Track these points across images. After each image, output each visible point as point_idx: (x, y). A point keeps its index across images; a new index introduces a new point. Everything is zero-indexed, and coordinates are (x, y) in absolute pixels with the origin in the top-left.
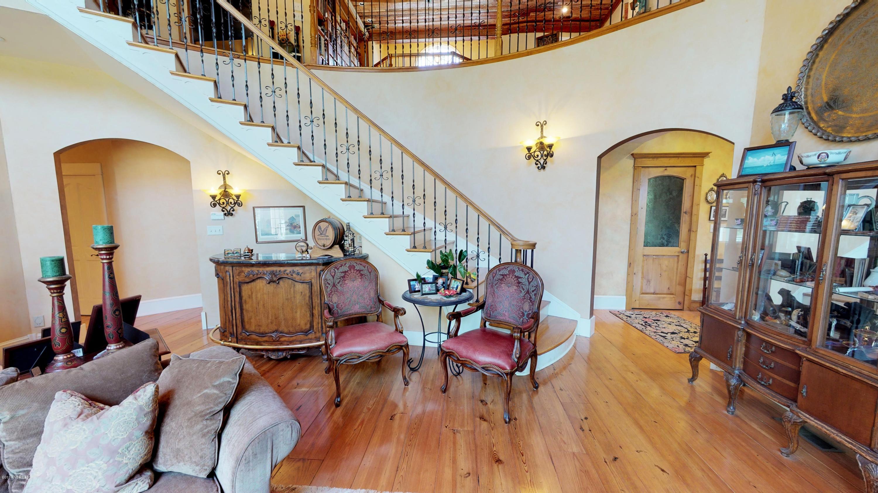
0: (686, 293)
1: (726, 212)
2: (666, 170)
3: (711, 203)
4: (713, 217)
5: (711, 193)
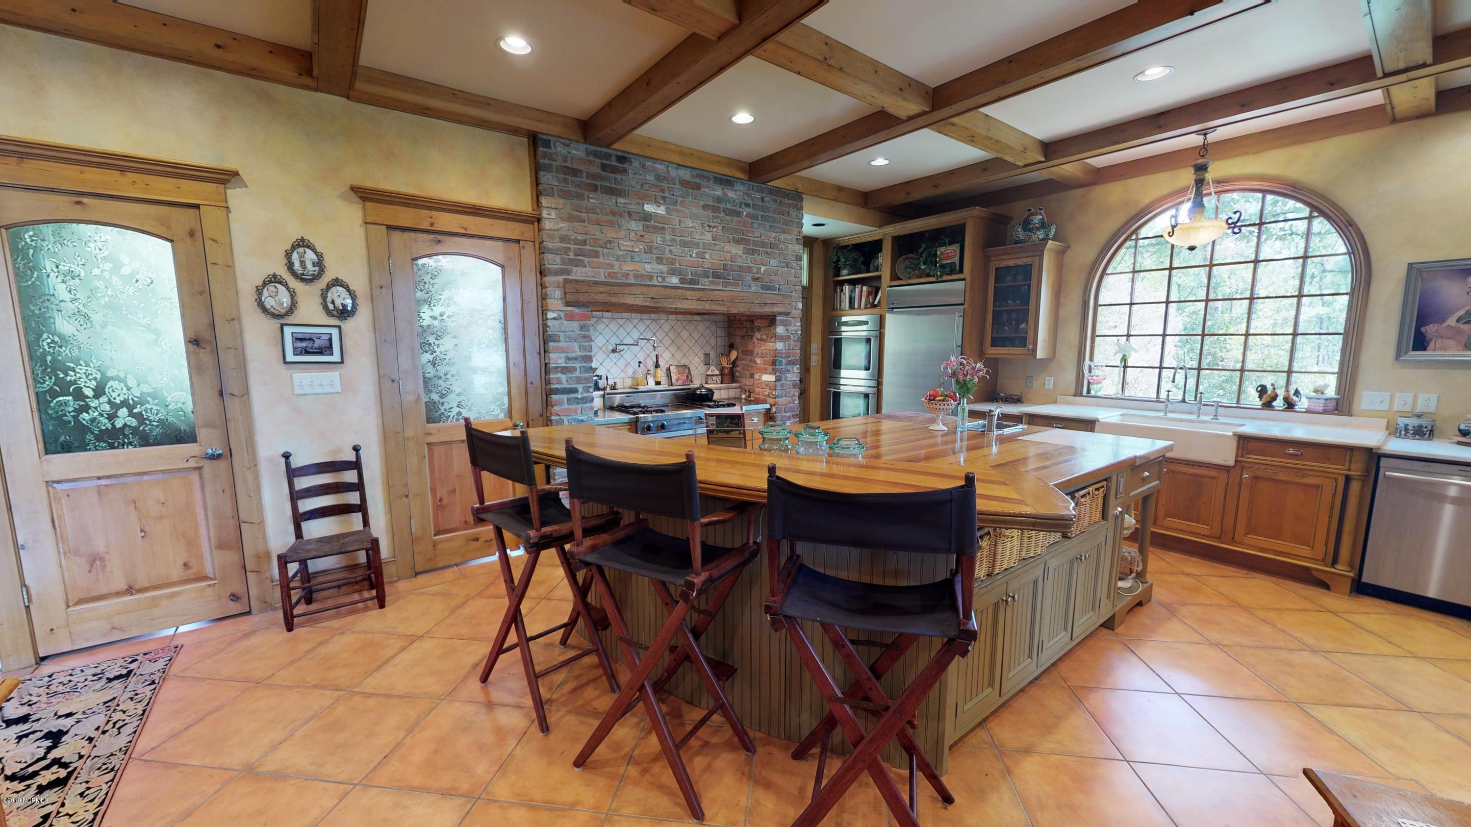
0: (247, 567)
1: (330, 340)
2: (78, 203)
3: (280, 317)
4: (295, 354)
5: (272, 289)
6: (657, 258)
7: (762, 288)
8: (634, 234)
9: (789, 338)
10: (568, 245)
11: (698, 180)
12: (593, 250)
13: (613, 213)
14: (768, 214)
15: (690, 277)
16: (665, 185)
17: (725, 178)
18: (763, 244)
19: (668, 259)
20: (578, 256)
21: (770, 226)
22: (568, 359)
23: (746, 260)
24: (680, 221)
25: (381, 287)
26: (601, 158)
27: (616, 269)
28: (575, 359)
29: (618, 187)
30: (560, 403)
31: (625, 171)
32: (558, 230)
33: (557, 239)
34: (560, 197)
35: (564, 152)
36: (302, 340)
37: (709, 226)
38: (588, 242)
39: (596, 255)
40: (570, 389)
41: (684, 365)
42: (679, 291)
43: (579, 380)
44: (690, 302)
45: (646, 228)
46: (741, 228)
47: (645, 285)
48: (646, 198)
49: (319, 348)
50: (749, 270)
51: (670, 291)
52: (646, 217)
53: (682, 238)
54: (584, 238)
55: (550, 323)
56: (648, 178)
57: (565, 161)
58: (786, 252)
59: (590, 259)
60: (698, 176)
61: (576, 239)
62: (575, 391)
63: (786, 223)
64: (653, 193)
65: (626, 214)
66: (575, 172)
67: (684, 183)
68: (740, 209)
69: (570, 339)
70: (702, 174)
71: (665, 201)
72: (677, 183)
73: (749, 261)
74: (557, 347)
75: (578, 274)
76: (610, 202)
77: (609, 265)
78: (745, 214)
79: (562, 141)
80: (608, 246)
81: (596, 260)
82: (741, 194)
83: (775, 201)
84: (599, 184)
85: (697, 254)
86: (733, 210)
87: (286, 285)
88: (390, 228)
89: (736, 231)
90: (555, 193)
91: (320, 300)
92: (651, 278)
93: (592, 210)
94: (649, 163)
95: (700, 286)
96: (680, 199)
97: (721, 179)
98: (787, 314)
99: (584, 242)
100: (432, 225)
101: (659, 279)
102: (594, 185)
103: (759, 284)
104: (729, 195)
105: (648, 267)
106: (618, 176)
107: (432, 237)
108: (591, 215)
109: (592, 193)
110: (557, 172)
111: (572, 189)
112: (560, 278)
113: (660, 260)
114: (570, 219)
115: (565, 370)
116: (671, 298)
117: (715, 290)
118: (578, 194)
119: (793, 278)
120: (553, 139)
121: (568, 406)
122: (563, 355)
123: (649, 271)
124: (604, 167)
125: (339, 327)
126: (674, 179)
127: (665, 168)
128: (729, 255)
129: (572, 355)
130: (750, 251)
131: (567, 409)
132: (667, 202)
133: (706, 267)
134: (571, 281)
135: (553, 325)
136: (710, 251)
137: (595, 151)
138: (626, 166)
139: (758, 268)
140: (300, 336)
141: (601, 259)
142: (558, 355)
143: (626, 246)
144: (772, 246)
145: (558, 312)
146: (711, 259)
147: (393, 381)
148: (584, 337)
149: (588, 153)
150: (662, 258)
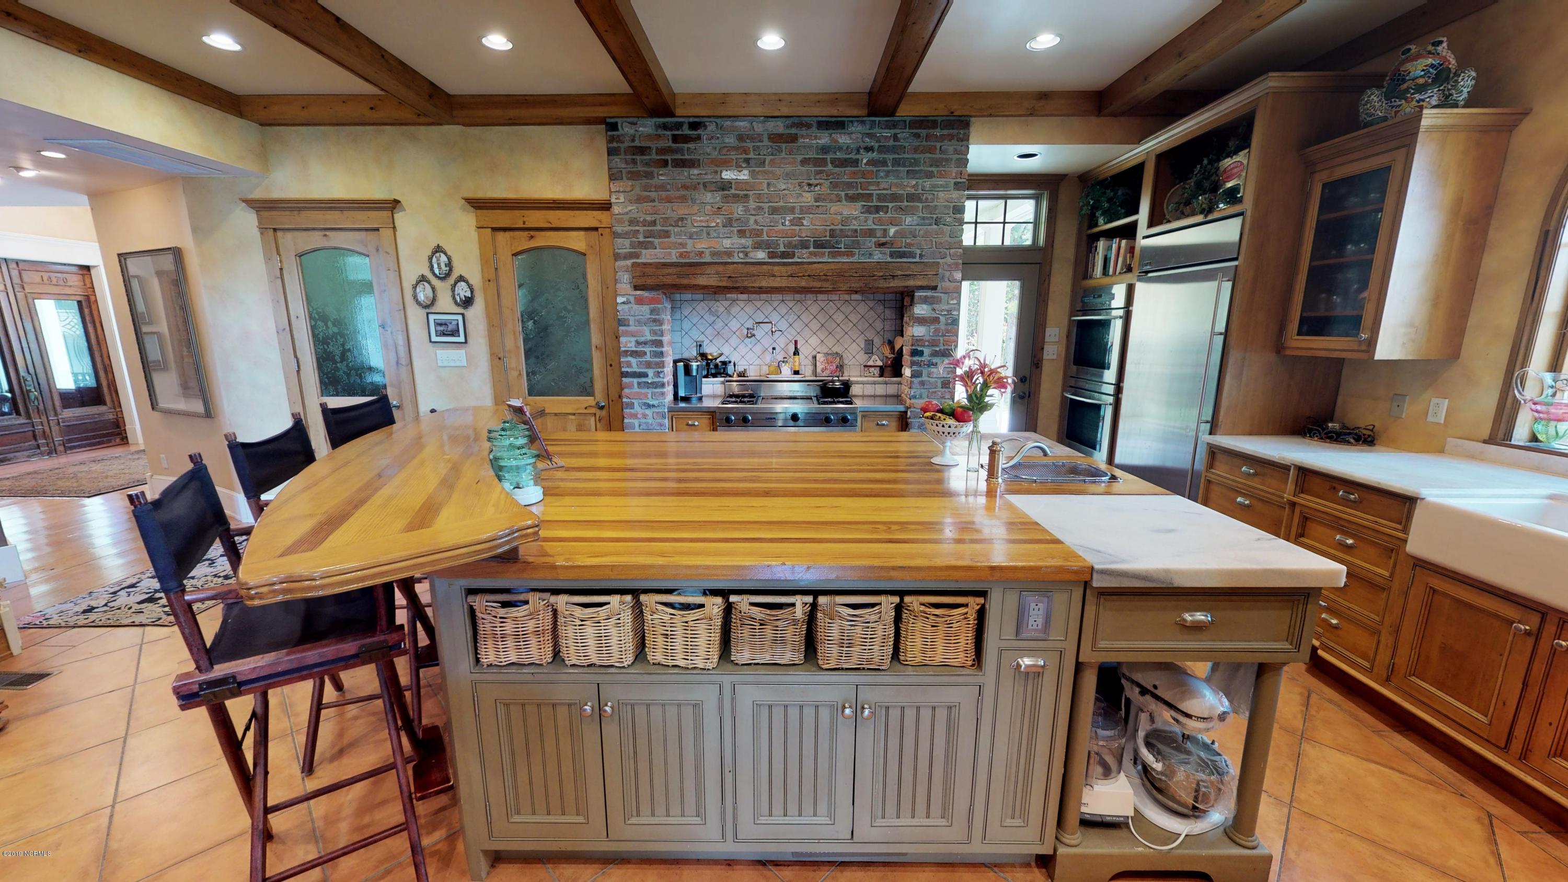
2: (325, 235)
3: (428, 306)
4: (437, 336)
5: (422, 286)
6: (739, 231)
7: (891, 256)
8: (709, 207)
9: (936, 320)
10: (637, 228)
11: (794, 131)
12: (663, 230)
13: (685, 187)
14: (906, 156)
15: (782, 249)
16: (749, 144)
17: (833, 119)
18: (895, 198)
19: (751, 231)
20: (648, 237)
21: (908, 171)
22: (638, 343)
23: (866, 221)
24: (769, 184)
25: (489, 281)
26: (671, 129)
27: (689, 248)
28: (645, 343)
29: (692, 157)
30: (630, 386)
31: (699, 138)
32: (627, 213)
33: (627, 223)
34: (628, 179)
35: (632, 132)
36: (441, 325)
37: (810, 185)
38: (658, 222)
39: (667, 234)
40: (640, 373)
41: (837, 353)
42: (765, 267)
43: (649, 365)
44: (779, 279)
45: (725, 198)
46: (859, 181)
47: (721, 263)
48: (725, 164)
49: (451, 331)
50: (871, 233)
51: (752, 269)
52: (725, 186)
53: (770, 204)
54: (653, 219)
55: (619, 308)
56: (727, 140)
57: (633, 141)
58: (935, 203)
59: (660, 240)
60: (794, 125)
61: (644, 220)
62: (646, 375)
63: (936, 163)
64: (734, 157)
65: (701, 186)
66: (642, 150)
67: (776, 138)
68: (858, 156)
69: (639, 322)
70: (800, 123)
71: (749, 163)
72: (765, 138)
73: (870, 222)
74: (626, 331)
75: (648, 256)
76: (684, 175)
77: (681, 244)
78: (865, 161)
79: (629, 120)
80: (680, 223)
81: (666, 240)
82: (860, 136)
83: (917, 136)
84: (669, 158)
85: (790, 221)
86: (846, 160)
87: (429, 282)
88: (495, 229)
89: (849, 185)
90: (624, 175)
91: (450, 293)
92: (729, 254)
93: (662, 187)
94: (728, 123)
95: (796, 260)
96: (768, 158)
97: (827, 122)
98: (935, 288)
99: (654, 223)
100: (524, 223)
101: (741, 255)
102: (664, 160)
103: (888, 251)
104: (840, 141)
105: (727, 243)
106: (691, 146)
107: (526, 233)
108: (661, 193)
109: (663, 169)
110: (625, 154)
111: (640, 168)
112: (629, 262)
113: (742, 233)
114: (639, 200)
115: (634, 354)
116: (754, 276)
117: (815, 263)
118: (646, 172)
119: (948, 238)
120: (619, 121)
121: (638, 390)
122: (633, 339)
123: (728, 246)
124: (675, 139)
125: (463, 315)
126: (760, 135)
127: (748, 125)
128: (839, 217)
129: (642, 339)
130: (872, 209)
131: (638, 393)
132: (751, 165)
133: (804, 235)
134: (638, 264)
135: (623, 309)
136: (811, 216)
137: (664, 124)
138: (699, 132)
139: (885, 230)
140: (439, 321)
141: (672, 239)
142: (628, 339)
143: (701, 221)
144: (911, 198)
145: (627, 296)
146: (811, 225)
147: (500, 359)
148: (655, 321)
149: (658, 126)
150: (745, 231)
